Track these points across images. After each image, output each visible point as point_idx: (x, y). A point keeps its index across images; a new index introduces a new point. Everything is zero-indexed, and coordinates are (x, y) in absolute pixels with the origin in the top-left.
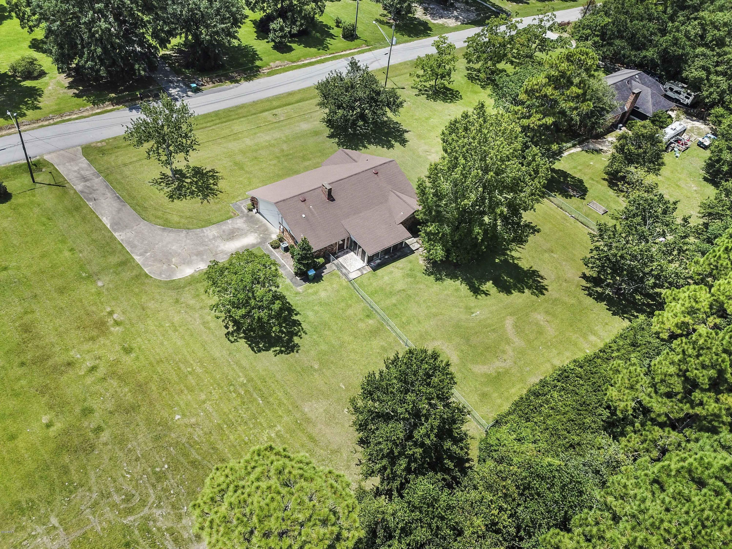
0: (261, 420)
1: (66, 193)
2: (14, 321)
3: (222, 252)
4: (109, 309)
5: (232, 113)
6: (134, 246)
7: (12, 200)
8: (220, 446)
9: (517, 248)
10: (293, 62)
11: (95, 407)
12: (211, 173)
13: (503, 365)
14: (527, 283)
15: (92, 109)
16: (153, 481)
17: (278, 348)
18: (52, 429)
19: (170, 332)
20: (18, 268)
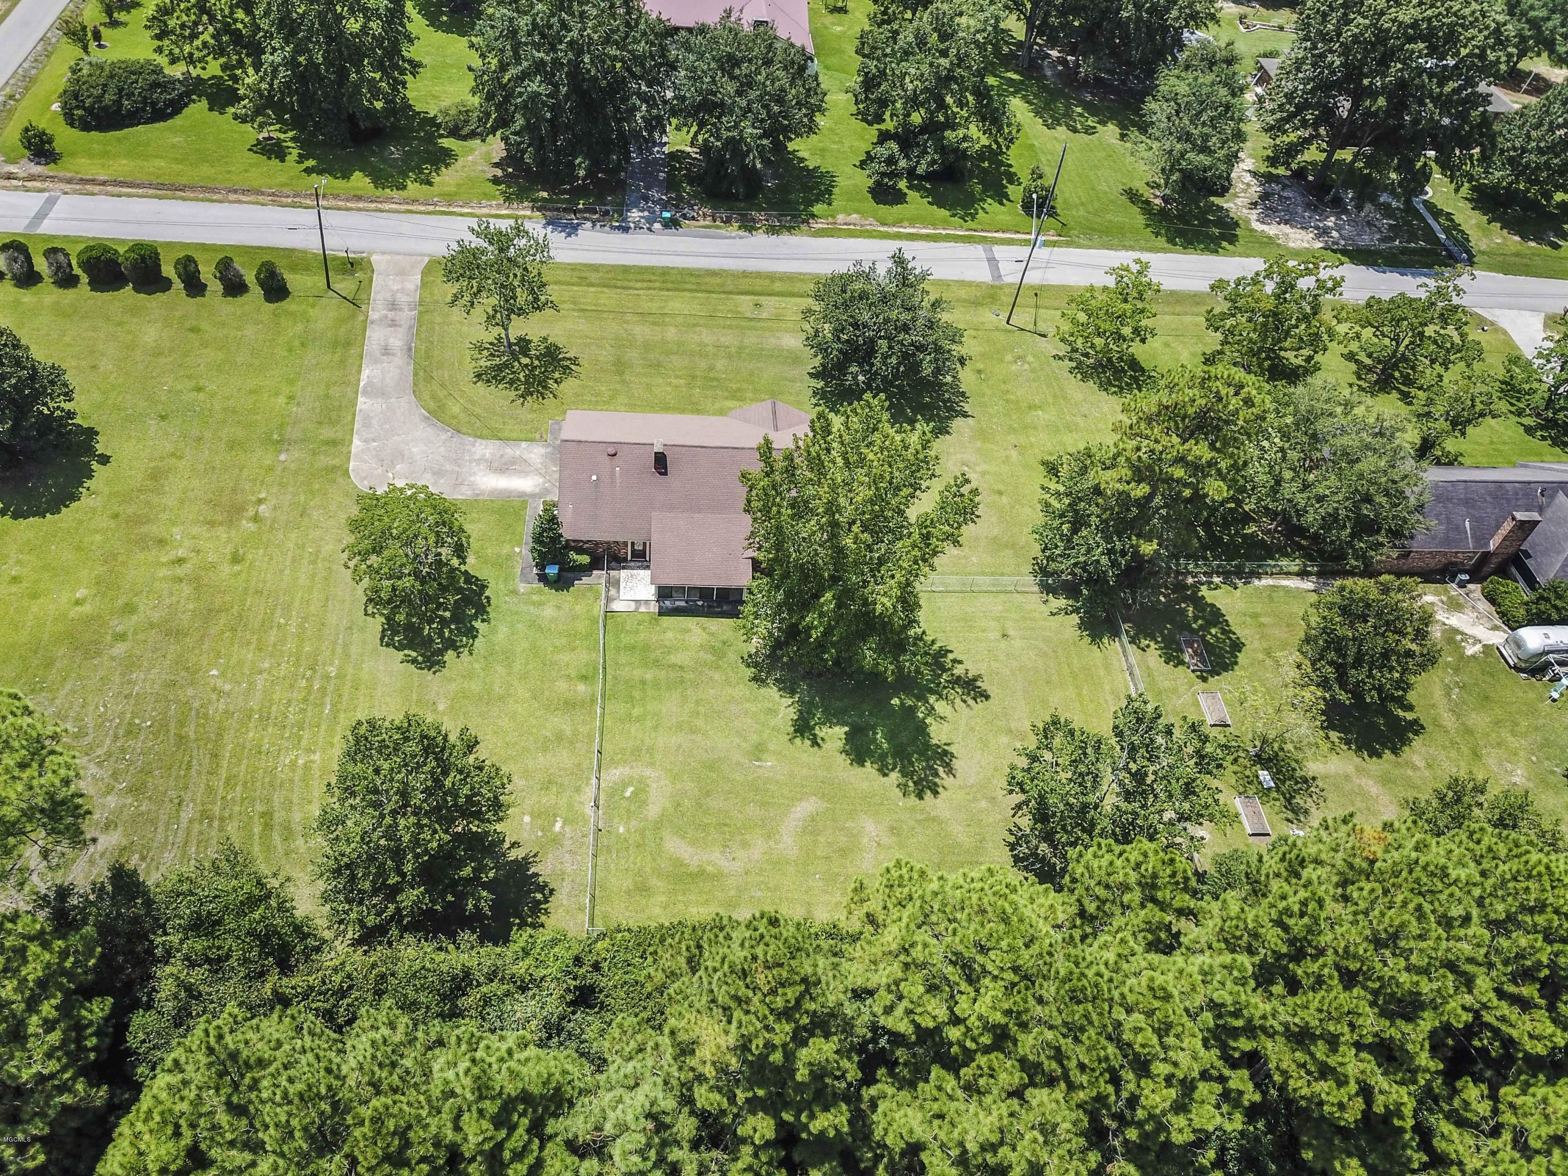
0: (306, 735)
1: (353, 316)
2: (150, 460)
3: (471, 485)
4: (262, 496)
5: (692, 279)
6: (367, 424)
7: (284, 304)
8: (228, 737)
9: (958, 701)
10: (884, 224)
11: (142, 608)
12: (568, 363)
13: (723, 863)
14: (912, 764)
15: (499, 206)
16: (121, 732)
17: (414, 654)
18: (79, 609)
19: (305, 562)
20: (213, 395)
